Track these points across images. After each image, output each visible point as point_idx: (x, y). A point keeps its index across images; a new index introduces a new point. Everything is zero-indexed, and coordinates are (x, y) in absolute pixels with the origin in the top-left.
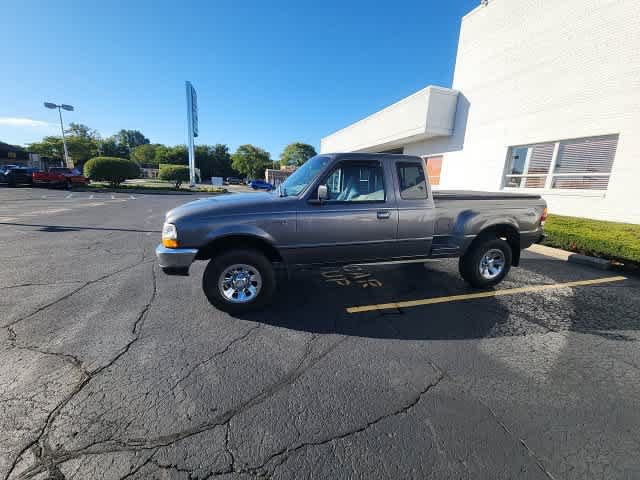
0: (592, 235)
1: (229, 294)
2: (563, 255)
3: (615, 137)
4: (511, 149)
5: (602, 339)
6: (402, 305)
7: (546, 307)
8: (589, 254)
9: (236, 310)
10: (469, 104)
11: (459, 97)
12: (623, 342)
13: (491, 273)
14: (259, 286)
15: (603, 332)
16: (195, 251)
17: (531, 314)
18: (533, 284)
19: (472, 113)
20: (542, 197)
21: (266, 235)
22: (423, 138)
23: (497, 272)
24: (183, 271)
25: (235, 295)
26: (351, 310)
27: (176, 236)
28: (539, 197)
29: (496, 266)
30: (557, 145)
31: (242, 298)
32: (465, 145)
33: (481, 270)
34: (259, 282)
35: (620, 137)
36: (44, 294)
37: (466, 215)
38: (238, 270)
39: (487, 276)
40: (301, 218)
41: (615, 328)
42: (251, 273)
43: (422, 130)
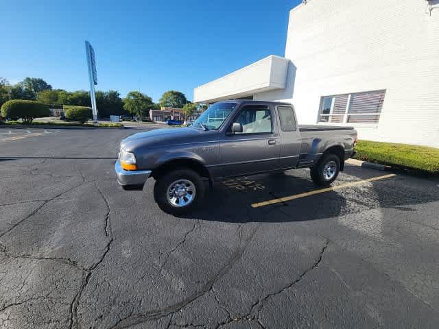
0: (374, 151)
1: (173, 201)
2: (359, 163)
3: (383, 91)
4: (322, 98)
5: (399, 211)
6: (284, 199)
7: (363, 194)
8: (373, 162)
9: (179, 213)
10: (296, 68)
11: (290, 63)
12: (410, 212)
13: (329, 176)
14: (194, 194)
15: (398, 206)
16: (150, 172)
17: (357, 199)
18: (350, 181)
19: (298, 74)
20: (355, 129)
21: (199, 158)
22: (268, 89)
23: (332, 176)
24: (139, 187)
25: (177, 202)
26: (254, 206)
27: (135, 162)
28: (353, 128)
29: (332, 172)
30: (350, 96)
31: (182, 204)
32: (294, 95)
33: (324, 174)
34: (194, 191)
35: (387, 91)
37: (317, 141)
38: (179, 183)
39: (327, 178)
40: (222, 145)
41: (402, 204)
42: (188, 185)
43: (267, 85)
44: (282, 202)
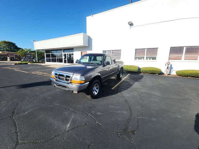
4: (103, 51)
10: (92, 39)
16: (89, 82)
23: (121, 76)
26: (113, 88)
30: (112, 51)
32: (92, 49)
34: (98, 88)
35: (121, 50)
37: (119, 66)
41: (138, 80)
43: (82, 44)
44: (117, 86)
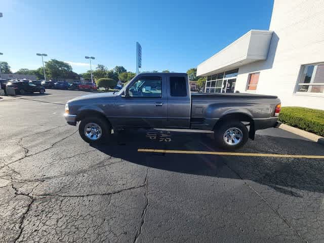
2: (315, 138)
4: (303, 66)
6: (168, 152)
10: (279, 39)
11: (273, 34)
14: (101, 134)
16: (76, 116)
20: (279, 97)
21: (102, 111)
23: (237, 142)
25: (92, 136)
27: (69, 110)
28: (275, 97)
29: (238, 138)
31: (95, 138)
32: (274, 65)
33: (226, 139)
34: (101, 132)
36: (43, 129)
38: (93, 125)
39: (230, 143)
43: (245, 57)
44: (163, 153)
